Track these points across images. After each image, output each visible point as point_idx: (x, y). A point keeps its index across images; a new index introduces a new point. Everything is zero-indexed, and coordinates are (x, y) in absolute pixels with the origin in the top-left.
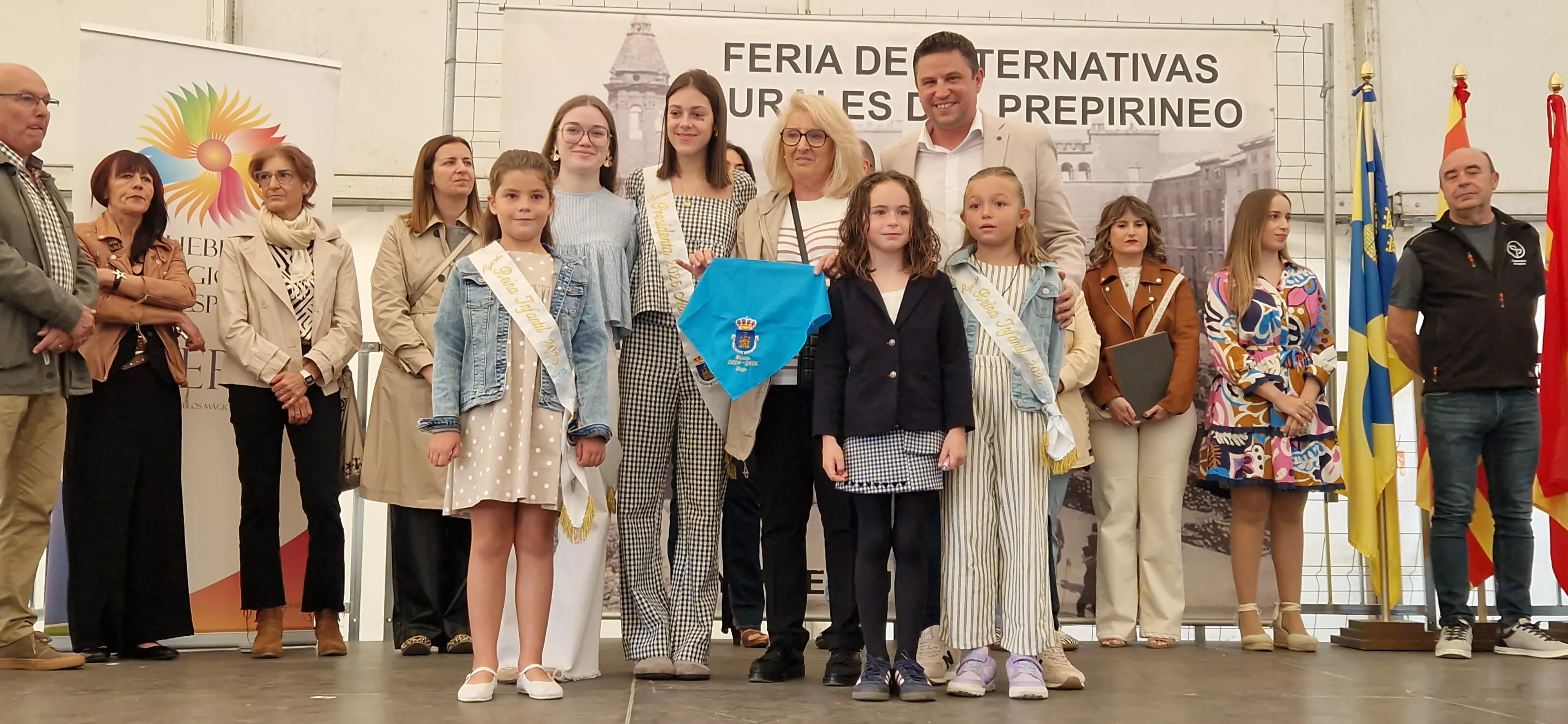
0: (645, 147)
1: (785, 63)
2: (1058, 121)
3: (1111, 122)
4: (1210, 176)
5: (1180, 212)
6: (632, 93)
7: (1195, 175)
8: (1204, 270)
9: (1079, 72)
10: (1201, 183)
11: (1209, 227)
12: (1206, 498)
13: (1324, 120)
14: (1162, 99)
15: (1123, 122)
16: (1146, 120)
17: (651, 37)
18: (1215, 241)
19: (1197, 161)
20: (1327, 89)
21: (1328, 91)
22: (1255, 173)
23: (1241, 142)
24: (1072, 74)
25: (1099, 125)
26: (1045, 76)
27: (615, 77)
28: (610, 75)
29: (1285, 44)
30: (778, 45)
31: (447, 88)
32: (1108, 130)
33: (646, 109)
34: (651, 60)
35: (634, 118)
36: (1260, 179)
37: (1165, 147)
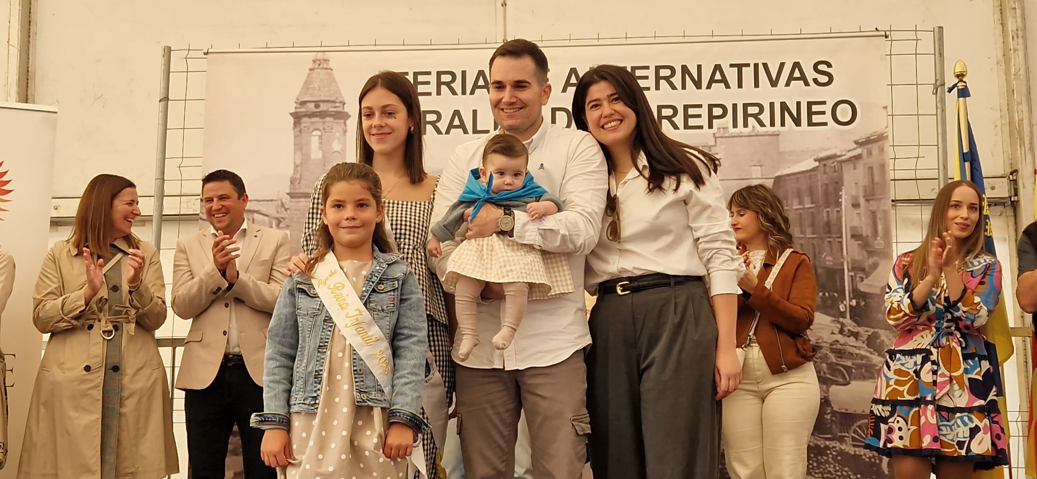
0: (324, 165)
1: (444, 88)
2: (686, 127)
3: (735, 125)
4: (828, 170)
5: (800, 204)
6: (313, 120)
7: (813, 170)
8: (823, 256)
9: (705, 83)
10: (819, 177)
11: (828, 216)
12: (830, 467)
13: (937, 115)
14: (781, 103)
15: (746, 125)
16: (767, 121)
17: (329, 71)
18: (834, 229)
19: (815, 157)
20: (939, 85)
21: (939, 89)
22: (871, 165)
23: (856, 139)
24: (698, 85)
25: (724, 128)
26: (673, 87)
27: (298, 106)
28: (295, 105)
29: (897, 47)
30: (437, 72)
31: (160, 122)
32: (732, 133)
33: (325, 132)
34: (330, 90)
35: (315, 141)
36: (875, 171)
37: (785, 146)
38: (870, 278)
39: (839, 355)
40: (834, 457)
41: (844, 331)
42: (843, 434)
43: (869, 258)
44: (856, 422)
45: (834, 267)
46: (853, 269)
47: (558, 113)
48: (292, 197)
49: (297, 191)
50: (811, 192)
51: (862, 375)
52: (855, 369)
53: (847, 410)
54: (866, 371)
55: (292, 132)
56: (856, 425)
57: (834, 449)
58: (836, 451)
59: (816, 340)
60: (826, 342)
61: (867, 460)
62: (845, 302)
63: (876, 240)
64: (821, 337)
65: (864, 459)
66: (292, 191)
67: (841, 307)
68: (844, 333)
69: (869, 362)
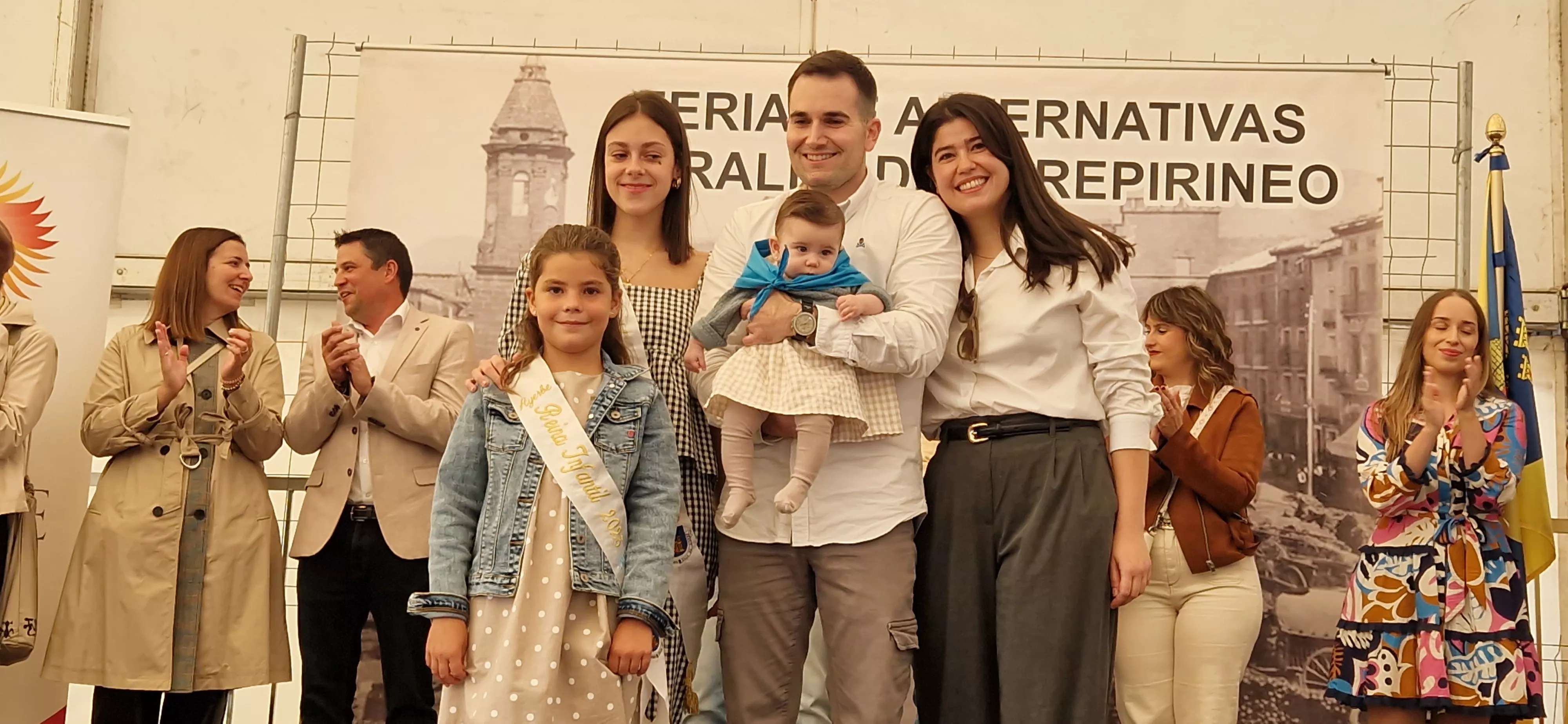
0: (531, 226)
1: (717, 118)
2: (1080, 194)
3: (1153, 196)
4: (1289, 269)
5: (1245, 319)
6: (518, 156)
7: (1269, 268)
8: (1277, 399)
9: (1111, 129)
10: (1276, 280)
11: (1287, 339)
12: (1272, 716)
13: (1457, 194)
14: (1224, 165)
15: (1169, 196)
16: (1202, 191)
17: (545, 84)
18: (1295, 359)
19: (1272, 249)
20: (1462, 150)
21: (1462, 155)
22: (1355, 265)
23: (1334, 225)
24: (1101, 132)
25: (1136, 199)
26: (1063, 134)
27: (496, 135)
28: (491, 133)
29: (1403, 90)
30: (708, 94)
31: (285, 150)
32: (1149, 207)
33: (535, 177)
34: (544, 113)
35: (518, 189)
36: (1361, 274)
37: (1226, 230)
38: (1345, 435)
39: (1292, 548)
40: (1279, 701)
41: (1303, 513)
42: (1295, 668)
43: (1344, 405)
44: (1314, 650)
45: (1292, 415)
46: (1321, 420)
47: (887, 164)
48: (479, 272)
49: (489, 264)
50: (1263, 301)
51: (1326, 579)
52: (1317, 571)
53: (1301, 632)
54: (1333, 574)
55: (485, 174)
56: (1313, 655)
57: (1280, 690)
58: (1282, 693)
59: (1260, 524)
60: (1275, 528)
61: (1328, 708)
62: (1306, 470)
63: (1357, 377)
64: (1267, 519)
65: (1324, 707)
66: (481, 263)
67: (1299, 476)
68: (1303, 516)
69: (1338, 562)
